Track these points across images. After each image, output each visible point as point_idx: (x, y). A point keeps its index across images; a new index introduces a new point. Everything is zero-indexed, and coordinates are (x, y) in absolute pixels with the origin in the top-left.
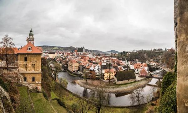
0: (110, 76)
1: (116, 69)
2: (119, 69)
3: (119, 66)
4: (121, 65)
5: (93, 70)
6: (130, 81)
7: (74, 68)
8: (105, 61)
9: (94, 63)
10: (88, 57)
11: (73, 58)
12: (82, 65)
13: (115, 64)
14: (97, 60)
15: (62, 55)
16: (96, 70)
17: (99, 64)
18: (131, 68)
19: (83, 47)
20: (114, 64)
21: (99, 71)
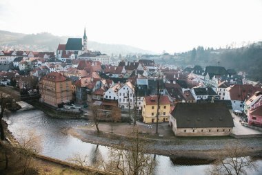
0: (158, 114)
1: (177, 98)
2: (185, 97)
3: (184, 90)
4: (191, 86)
5: (112, 98)
6: (214, 131)
7: (59, 95)
8: (145, 74)
9: (116, 81)
10: (98, 62)
11: (53, 66)
12: (83, 85)
13: (174, 82)
14: (124, 71)
15: (16, 60)
16: (122, 97)
17: (129, 84)
18: (222, 96)
19: (82, 37)
20: (172, 82)
21: (128, 100)
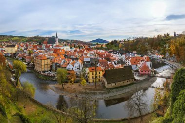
0: (96, 77)
1: (105, 67)
2: (110, 66)
3: (109, 62)
4: (112, 60)
5: (71, 69)
6: (126, 82)
7: (43, 66)
8: (88, 55)
9: (73, 59)
10: (63, 50)
11: (41, 52)
12: (56, 62)
13: (104, 59)
14: (77, 54)
15: (25, 49)
16: (76, 68)
17: (80, 60)
18: (127, 64)
19: (56, 36)
20: (102, 58)
21: (79, 70)
